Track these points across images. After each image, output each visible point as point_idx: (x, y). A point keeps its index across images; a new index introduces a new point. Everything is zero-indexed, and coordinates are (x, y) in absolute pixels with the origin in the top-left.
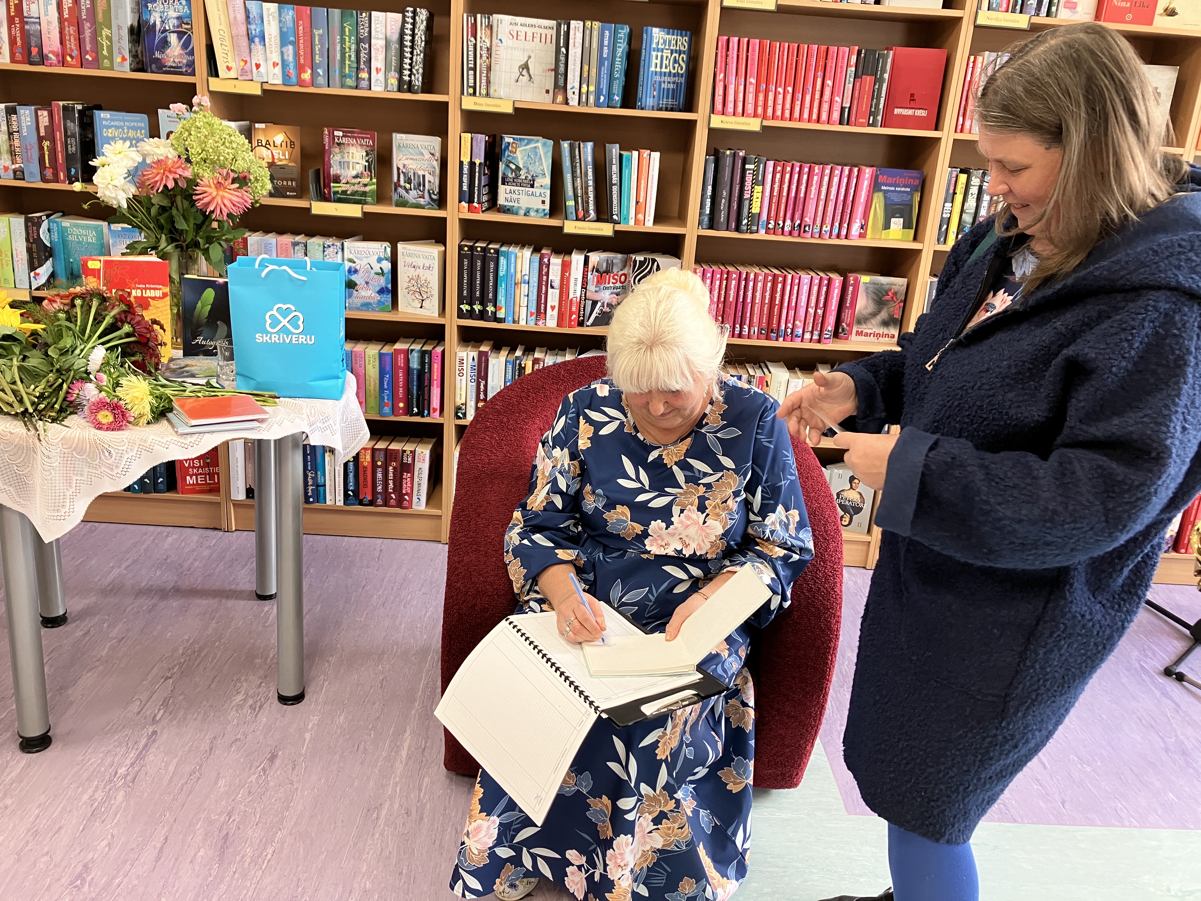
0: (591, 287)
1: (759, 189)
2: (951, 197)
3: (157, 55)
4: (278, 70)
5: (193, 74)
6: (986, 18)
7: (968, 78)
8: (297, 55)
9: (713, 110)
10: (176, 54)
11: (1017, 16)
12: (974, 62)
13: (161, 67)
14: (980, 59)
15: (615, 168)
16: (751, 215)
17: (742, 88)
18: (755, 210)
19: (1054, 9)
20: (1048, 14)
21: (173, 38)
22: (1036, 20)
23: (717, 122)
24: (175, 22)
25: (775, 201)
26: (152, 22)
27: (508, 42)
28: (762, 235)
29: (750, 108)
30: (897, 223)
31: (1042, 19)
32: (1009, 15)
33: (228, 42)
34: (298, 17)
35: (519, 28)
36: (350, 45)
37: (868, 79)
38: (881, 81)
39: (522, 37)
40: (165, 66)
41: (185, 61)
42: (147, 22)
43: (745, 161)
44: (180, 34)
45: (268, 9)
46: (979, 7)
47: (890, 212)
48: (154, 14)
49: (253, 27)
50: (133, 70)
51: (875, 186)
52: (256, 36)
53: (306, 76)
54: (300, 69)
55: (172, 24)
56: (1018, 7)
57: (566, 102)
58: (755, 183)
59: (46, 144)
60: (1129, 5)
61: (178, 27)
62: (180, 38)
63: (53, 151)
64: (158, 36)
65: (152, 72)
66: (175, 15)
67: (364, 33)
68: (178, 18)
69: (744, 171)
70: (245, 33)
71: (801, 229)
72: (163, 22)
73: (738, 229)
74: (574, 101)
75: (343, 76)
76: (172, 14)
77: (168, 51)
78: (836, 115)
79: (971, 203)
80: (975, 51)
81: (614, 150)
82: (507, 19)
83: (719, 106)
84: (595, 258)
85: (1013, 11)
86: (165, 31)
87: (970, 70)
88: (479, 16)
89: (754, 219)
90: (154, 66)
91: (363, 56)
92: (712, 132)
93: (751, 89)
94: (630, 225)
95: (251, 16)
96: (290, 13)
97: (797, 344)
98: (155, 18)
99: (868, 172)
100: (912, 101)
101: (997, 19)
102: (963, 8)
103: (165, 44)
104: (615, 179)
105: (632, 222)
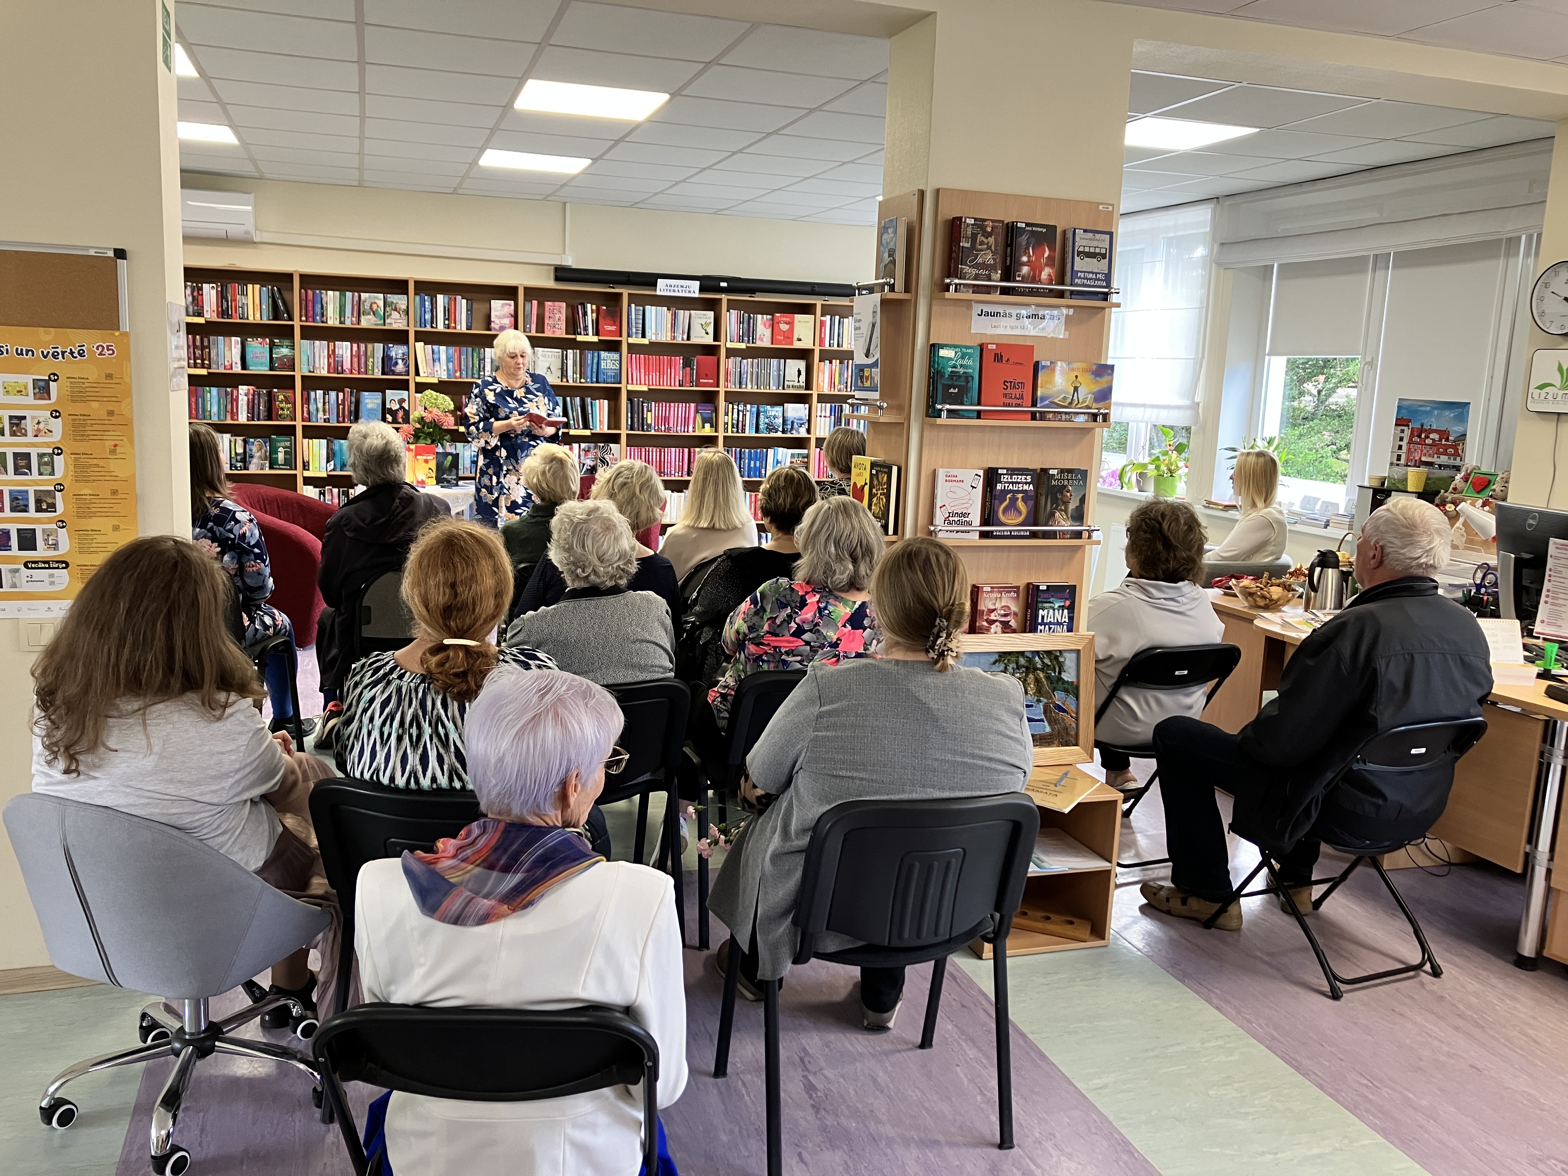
0: (582, 458)
1: (649, 413)
2: (727, 414)
3: (393, 368)
4: (445, 373)
5: (408, 375)
6: (729, 345)
7: (727, 367)
8: (454, 366)
9: (628, 383)
10: (401, 367)
11: (741, 344)
12: (728, 361)
13: (394, 373)
14: (730, 360)
15: (590, 407)
16: (647, 425)
17: (639, 374)
18: (649, 422)
19: (755, 341)
20: (753, 343)
21: (400, 361)
22: (748, 345)
23: (630, 387)
24: (402, 355)
25: (657, 418)
26: (391, 355)
27: (541, 358)
28: (653, 432)
29: (643, 382)
30: (707, 425)
31: (751, 345)
32: (738, 344)
33: (424, 362)
34: (455, 351)
35: (546, 353)
36: (476, 361)
37: (688, 369)
38: (693, 369)
39: (547, 357)
40: (396, 373)
41: (405, 370)
42: (389, 355)
43: (643, 402)
44: (403, 360)
45: (442, 349)
46: (727, 341)
47: (704, 421)
48: (393, 352)
49: (435, 356)
50: (382, 375)
51: (697, 411)
52: (436, 360)
53: (458, 374)
54: (456, 371)
55: (400, 356)
56: (741, 341)
57: (568, 381)
58: (648, 411)
59: (341, 407)
60: (783, 338)
61: (403, 357)
63: (344, 409)
64: (394, 361)
65: (390, 375)
67: (482, 356)
68: (403, 353)
69: (643, 407)
70: (432, 358)
71: (669, 429)
72: (396, 355)
73: (643, 430)
74: (571, 381)
75: (473, 374)
76: (400, 352)
77: (398, 367)
78: (677, 383)
79: (735, 415)
80: (727, 357)
81: (589, 400)
83: (630, 381)
84: (583, 445)
86: (397, 358)
87: (727, 364)
89: (649, 426)
90: (391, 373)
91: (482, 366)
92: (629, 392)
93: (643, 374)
94: (598, 430)
95: (435, 352)
96: (452, 350)
97: (673, 478)
98: (393, 354)
99: (693, 405)
100: (707, 377)
101: (734, 345)
102: (721, 342)
103: (396, 363)
104: (590, 412)
105: (598, 429)
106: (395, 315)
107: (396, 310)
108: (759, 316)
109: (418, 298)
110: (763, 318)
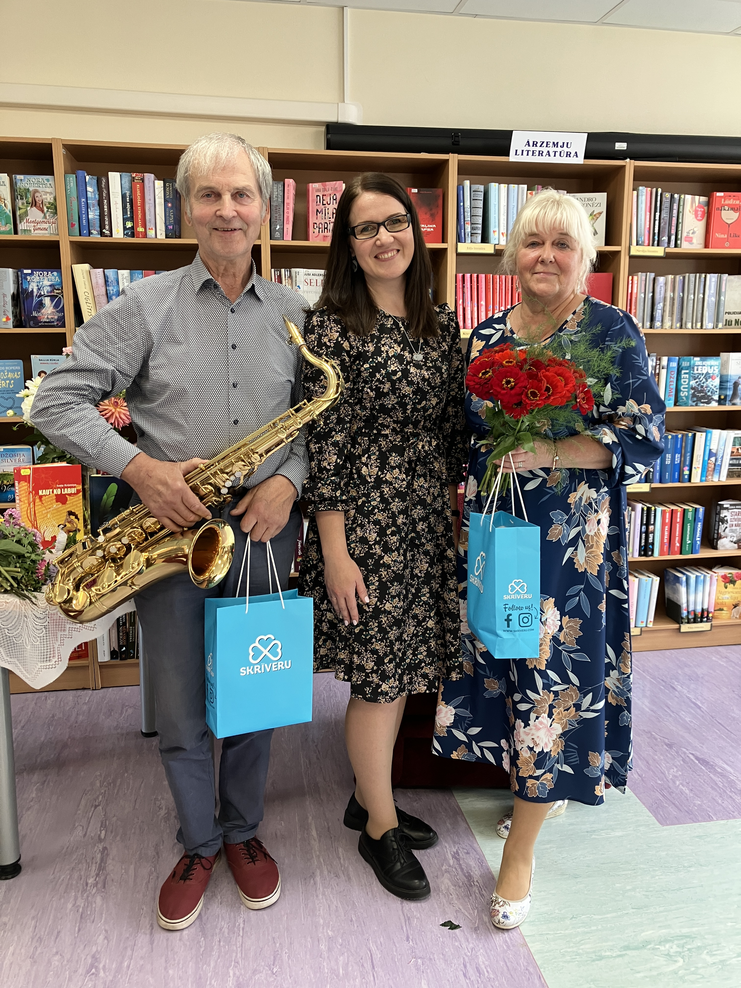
3: (34, 314)
5: (63, 326)
6: (636, 251)
7: (630, 291)
10: (49, 312)
11: (655, 248)
12: (632, 280)
13: (37, 323)
14: (635, 278)
17: (476, 309)
19: (679, 242)
20: (676, 246)
21: (47, 301)
22: (668, 250)
24: (49, 289)
26: (30, 290)
31: (672, 249)
32: (651, 248)
33: (91, 301)
35: (311, 277)
39: (314, 283)
40: (41, 322)
41: (56, 317)
42: (27, 289)
44: (53, 298)
45: (123, 275)
46: (630, 244)
48: (32, 284)
49: (110, 288)
50: (15, 327)
52: (113, 295)
55: (46, 290)
56: (656, 242)
60: (726, 236)
61: (51, 292)
62: (52, 301)
64: (35, 300)
65: (31, 327)
66: (49, 283)
68: (50, 286)
70: (104, 293)
72: (39, 289)
76: (46, 283)
77: (43, 311)
80: (632, 272)
82: (302, 271)
85: (653, 245)
86: (41, 295)
87: (630, 286)
88: (283, 270)
90: (32, 323)
95: (110, 281)
98: (33, 287)
101: (643, 251)
102: (619, 244)
103: (41, 305)
106: (34, 214)
107: (34, 203)
108: (688, 197)
109: (72, 179)
110: (693, 201)
